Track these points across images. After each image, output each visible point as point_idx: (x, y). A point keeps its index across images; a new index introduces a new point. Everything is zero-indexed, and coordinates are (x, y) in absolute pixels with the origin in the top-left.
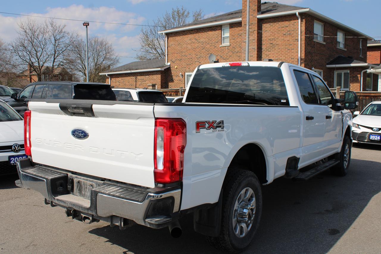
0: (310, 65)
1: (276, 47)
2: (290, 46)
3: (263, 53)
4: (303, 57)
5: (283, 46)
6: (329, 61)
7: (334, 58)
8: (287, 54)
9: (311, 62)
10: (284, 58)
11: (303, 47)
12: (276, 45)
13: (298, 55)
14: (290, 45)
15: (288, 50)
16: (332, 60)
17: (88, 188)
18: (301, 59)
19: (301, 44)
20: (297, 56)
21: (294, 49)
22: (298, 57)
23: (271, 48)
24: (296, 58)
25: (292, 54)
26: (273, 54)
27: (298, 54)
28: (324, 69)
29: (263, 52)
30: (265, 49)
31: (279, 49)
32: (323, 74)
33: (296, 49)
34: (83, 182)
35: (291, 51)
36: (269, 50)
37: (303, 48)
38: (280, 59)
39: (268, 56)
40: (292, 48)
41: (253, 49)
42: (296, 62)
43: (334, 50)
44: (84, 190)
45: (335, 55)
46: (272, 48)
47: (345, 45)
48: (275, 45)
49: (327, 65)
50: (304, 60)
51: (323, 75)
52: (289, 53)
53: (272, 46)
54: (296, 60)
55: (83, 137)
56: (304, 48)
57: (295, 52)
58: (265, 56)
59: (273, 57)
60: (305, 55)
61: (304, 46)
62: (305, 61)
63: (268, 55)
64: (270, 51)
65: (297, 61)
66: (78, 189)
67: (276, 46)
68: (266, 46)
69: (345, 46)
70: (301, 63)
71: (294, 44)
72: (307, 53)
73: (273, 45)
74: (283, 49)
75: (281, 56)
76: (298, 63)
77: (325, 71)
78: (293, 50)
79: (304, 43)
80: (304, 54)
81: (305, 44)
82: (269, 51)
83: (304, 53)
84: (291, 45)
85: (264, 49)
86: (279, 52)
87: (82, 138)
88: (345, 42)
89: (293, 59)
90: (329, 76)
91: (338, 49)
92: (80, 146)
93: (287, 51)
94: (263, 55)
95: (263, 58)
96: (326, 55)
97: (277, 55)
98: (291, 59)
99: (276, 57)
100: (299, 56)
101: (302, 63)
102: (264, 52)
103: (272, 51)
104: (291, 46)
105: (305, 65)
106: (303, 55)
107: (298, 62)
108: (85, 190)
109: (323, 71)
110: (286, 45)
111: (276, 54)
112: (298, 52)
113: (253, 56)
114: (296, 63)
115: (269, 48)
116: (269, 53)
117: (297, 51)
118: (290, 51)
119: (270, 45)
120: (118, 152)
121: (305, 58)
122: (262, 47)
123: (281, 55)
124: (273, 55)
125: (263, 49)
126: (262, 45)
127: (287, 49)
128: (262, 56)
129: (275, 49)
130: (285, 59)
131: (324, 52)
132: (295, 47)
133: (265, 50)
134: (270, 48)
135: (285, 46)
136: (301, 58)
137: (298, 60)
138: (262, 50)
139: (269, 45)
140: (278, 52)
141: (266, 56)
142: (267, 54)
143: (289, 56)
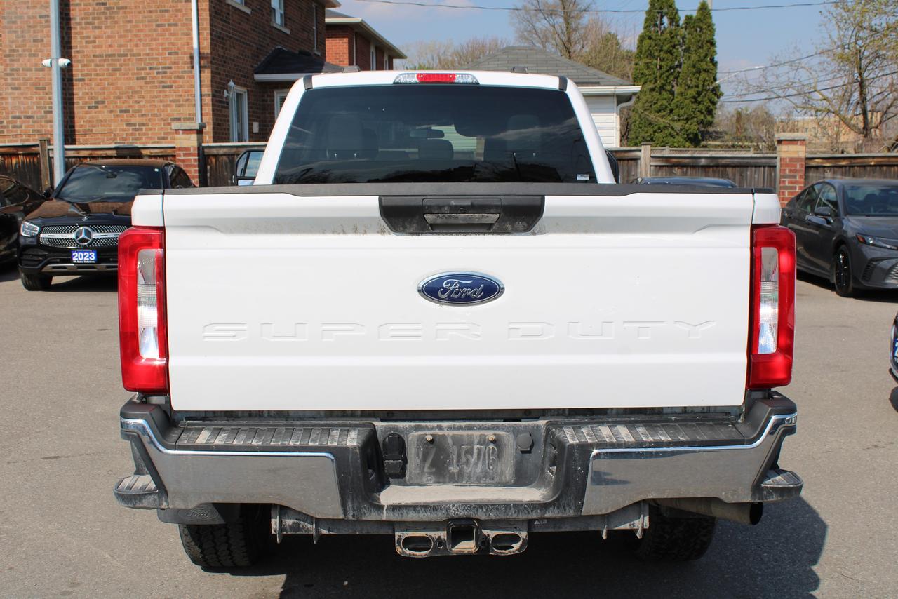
0: (222, 72)
1: (120, 16)
2: (163, 16)
3: (76, 33)
4: (207, 50)
5: (140, 13)
6: (259, 63)
7: (268, 54)
8: (155, 40)
9: (223, 66)
10: (148, 52)
11: (203, 19)
12: (118, 8)
13: (189, 44)
14: (163, 11)
15: (158, 26)
16: (263, 59)
17: (475, 451)
18: (201, 57)
19: (198, 10)
20: (186, 47)
21: (176, 25)
22: (192, 48)
23: (103, 17)
24: (185, 53)
25: (173, 39)
26: (109, 37)
27: (192, 39)
28: (250, 87)
29: (75, 28)
30: (82, 19)
31: (130, 22)
32: (249, 99)
33: (183, 25)
34: (453, 437)
35: (167, 30)
36: (96, 25)
37: (206, 24)
38: (135, 52)
39: (94, 42)
40: (172, 22)
41: (41, 17)
42: (185, 63)
43: (266, 32)
44: (458, 461)
45: (268, 45)
46: (106, 18)
47: (285, 17)
48: (115, 10)
49: (257, 73)
50: (209, 60)
51: (249, 103)
52: (161, 35)
53: (104, 13)
54: (186, 58)
55: (481, 298)
56: (208, 22)
57: (180, 33)
58: (81, 42)
59: (110, 46)
60: (211, 44)
61: (208, 17)
62: (212, 63)
63: (92, 39)
64: (99, 28)
65: (189, 60)
66: (428, 464)
67: (118, 13)
68: (84, 10)
69: (285, 21)
70: (200, 67)
71: (177, 11)
72: (216, 39)
73: (107, 9)
74: (142, 21)
75: (137, 46)
76: (193, 67)
77: (252, 91)
78: (172, 28)
79: (208, 7)
80: (209, 41)
81: (210, 10)
82: (95, 28)
83: (209, 37)
84: (167, 11)
85: (78, 20)
86: (130, 31)
87: (476, 299)
88: (285, 10)
89: (177, 53)
90: (259, 105)
91: (273, 30)
92: (466, 327)
93: (155, 30)
94: (76, 38)
95: (77, 47)
96: (252, 46)
97: (122, 41)
98: (170, 54)
99: (121, 46)
100: (195, 45)
101: (205, 67)
102: (78, 30)
103: (107, 27)
104: (166, 14)
105: (212, 72)
106: (207, 44)
107: (192, 62)
108: (464, 460)
109: (248, 91)
110: (150, 12)
111: (121, 37)
112: (189, 34)
113: (42, 40)
114: (186, 66)
115: (94, 18)
116: (97, 32)
117: (185, 31)
118: (164, 30)
119: (97, 7)
120: (626, 325)
121: (211, 53)
122: (71, 12)
123: (135, 42)
124: (110, 40)
125: (74, 19)
126: (71, 8)
127: (154, 24)
128: (73, 41)
129: (116, 22)
130: (148, 54)
131: (248, 36)
132: (180, 20)
133: (80, 24)
134: (98, 18)
135: (150, 14)
136: (200, 53)
137: (192, 58)
138: (72, 22)
139: (94, 9)
140: (127, 31)
141: (87, 42)
142: (88, 37)
143: (162, 44)
